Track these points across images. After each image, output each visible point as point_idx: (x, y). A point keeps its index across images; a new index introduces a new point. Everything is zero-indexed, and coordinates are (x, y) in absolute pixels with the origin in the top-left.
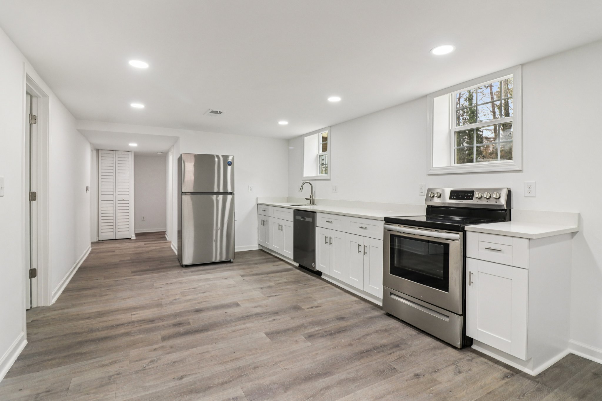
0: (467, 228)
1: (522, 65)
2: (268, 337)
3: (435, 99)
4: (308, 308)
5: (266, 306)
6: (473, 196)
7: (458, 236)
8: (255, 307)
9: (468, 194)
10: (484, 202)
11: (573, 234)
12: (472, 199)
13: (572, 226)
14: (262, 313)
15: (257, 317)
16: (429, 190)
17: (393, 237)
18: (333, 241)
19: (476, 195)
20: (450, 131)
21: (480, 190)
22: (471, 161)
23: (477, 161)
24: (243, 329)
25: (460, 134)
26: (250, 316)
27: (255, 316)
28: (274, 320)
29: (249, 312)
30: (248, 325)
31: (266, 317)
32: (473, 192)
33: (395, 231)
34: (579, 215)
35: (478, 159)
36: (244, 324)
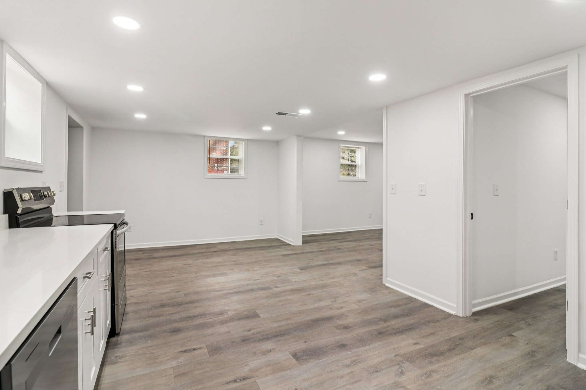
2: (257, 314)
4: (200, 348)
5: (255, 353)
8: (270, 351)
14: (261, 340)
15: (268, 335)
24: (280, 321)
26: (276, 336)
27: (270, 336)
28: (249, 330)
29: (278, 341)
30: (276, 325)
31: (257, 335)
36: (281, 326)
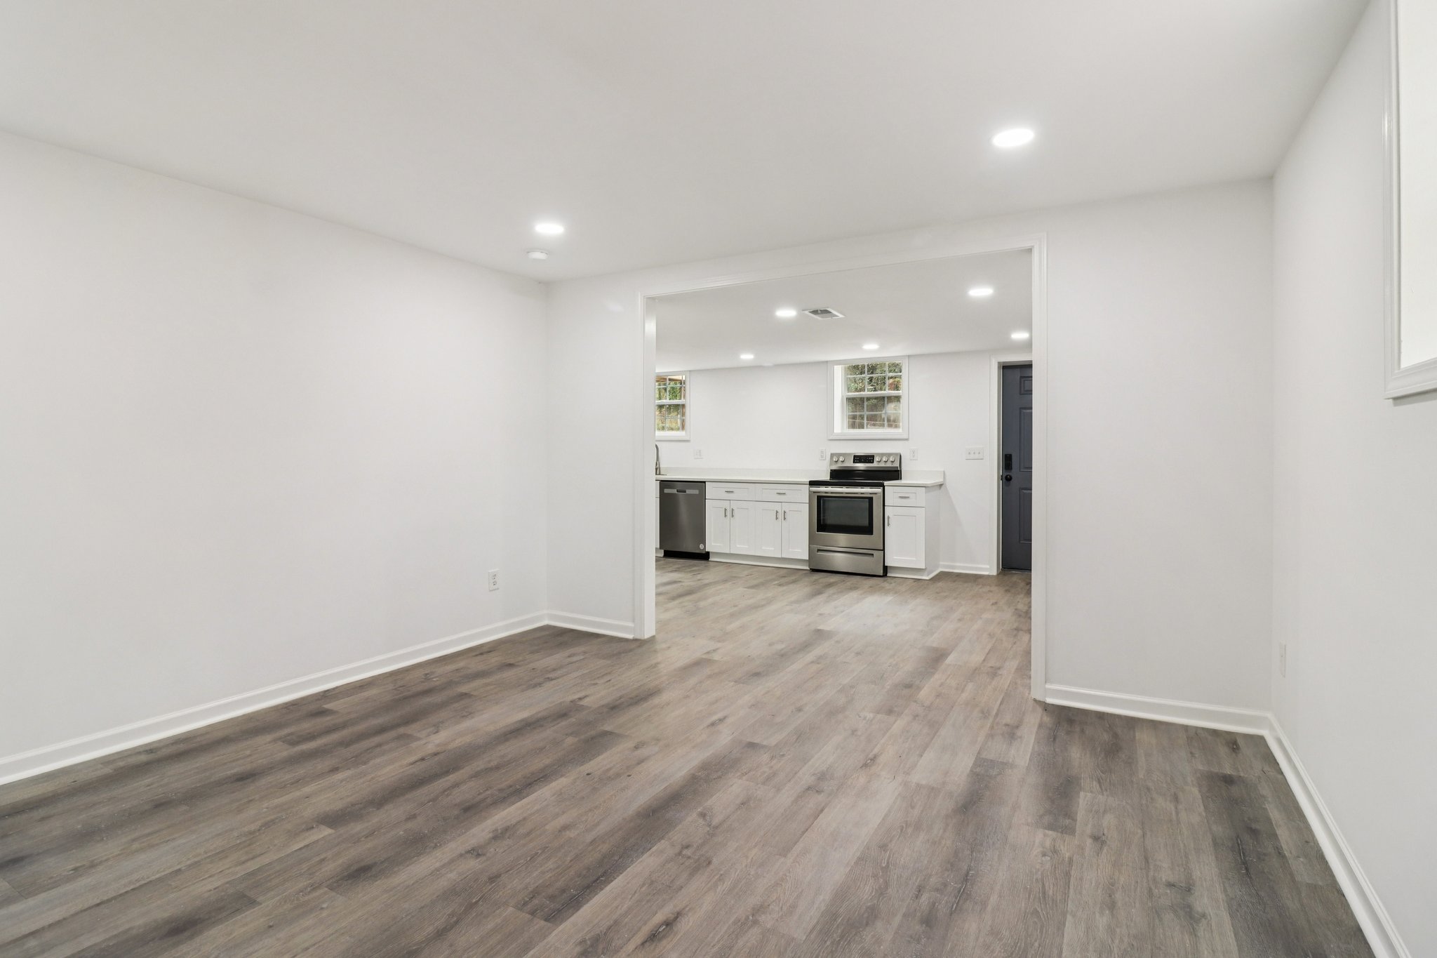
0: (886, 483)
1: (909, 356)
3: (835, 367)
6: (873, 460)
7: (879, 490)
9: (868, 459)
10: (882, 465)
11: (941, 485)
12: (873, 462)
13: (939, 480)
16: (832, 455)
17: (819, 498)
18: (736, 513)
19: (877, 459)
20: (843, 397)
21: (878, 454)
22: (863, 428)
23: (867, 428)
25: (851, 400)
32: (873, 456)
33: (822, 492)
34: (944, 472)
35: (869, 426)
